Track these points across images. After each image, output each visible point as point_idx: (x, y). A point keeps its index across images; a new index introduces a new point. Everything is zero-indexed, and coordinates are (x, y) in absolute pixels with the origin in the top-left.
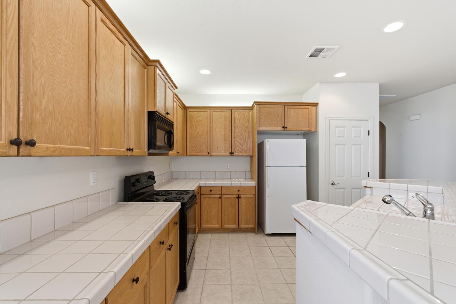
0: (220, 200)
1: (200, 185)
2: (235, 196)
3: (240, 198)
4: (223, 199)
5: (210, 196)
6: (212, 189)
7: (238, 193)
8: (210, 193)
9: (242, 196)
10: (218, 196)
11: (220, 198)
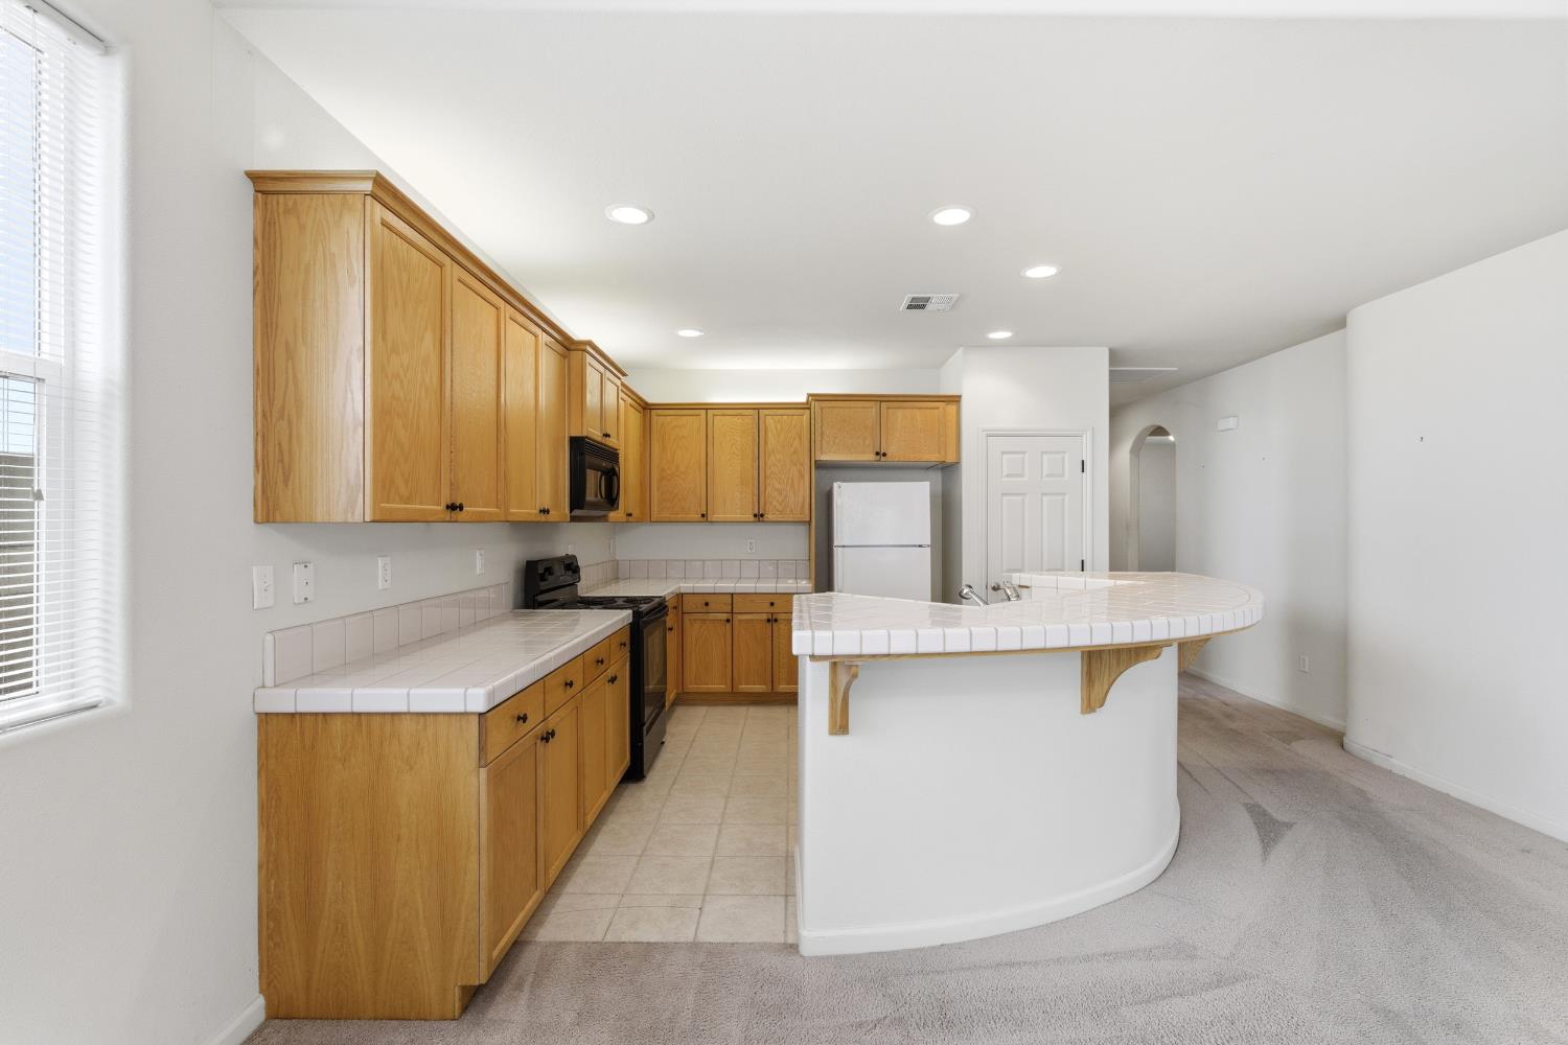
0: (729, 625)
1: (682, 591)
2: (765, 617)
3: (776, 620)
4: (736, 622)
5: (704, 616)
6: (708, 599)
7: (772, 610)
8: (705, 609)
9: (780, 616)
10: (725, 616)
11: (728, 621)
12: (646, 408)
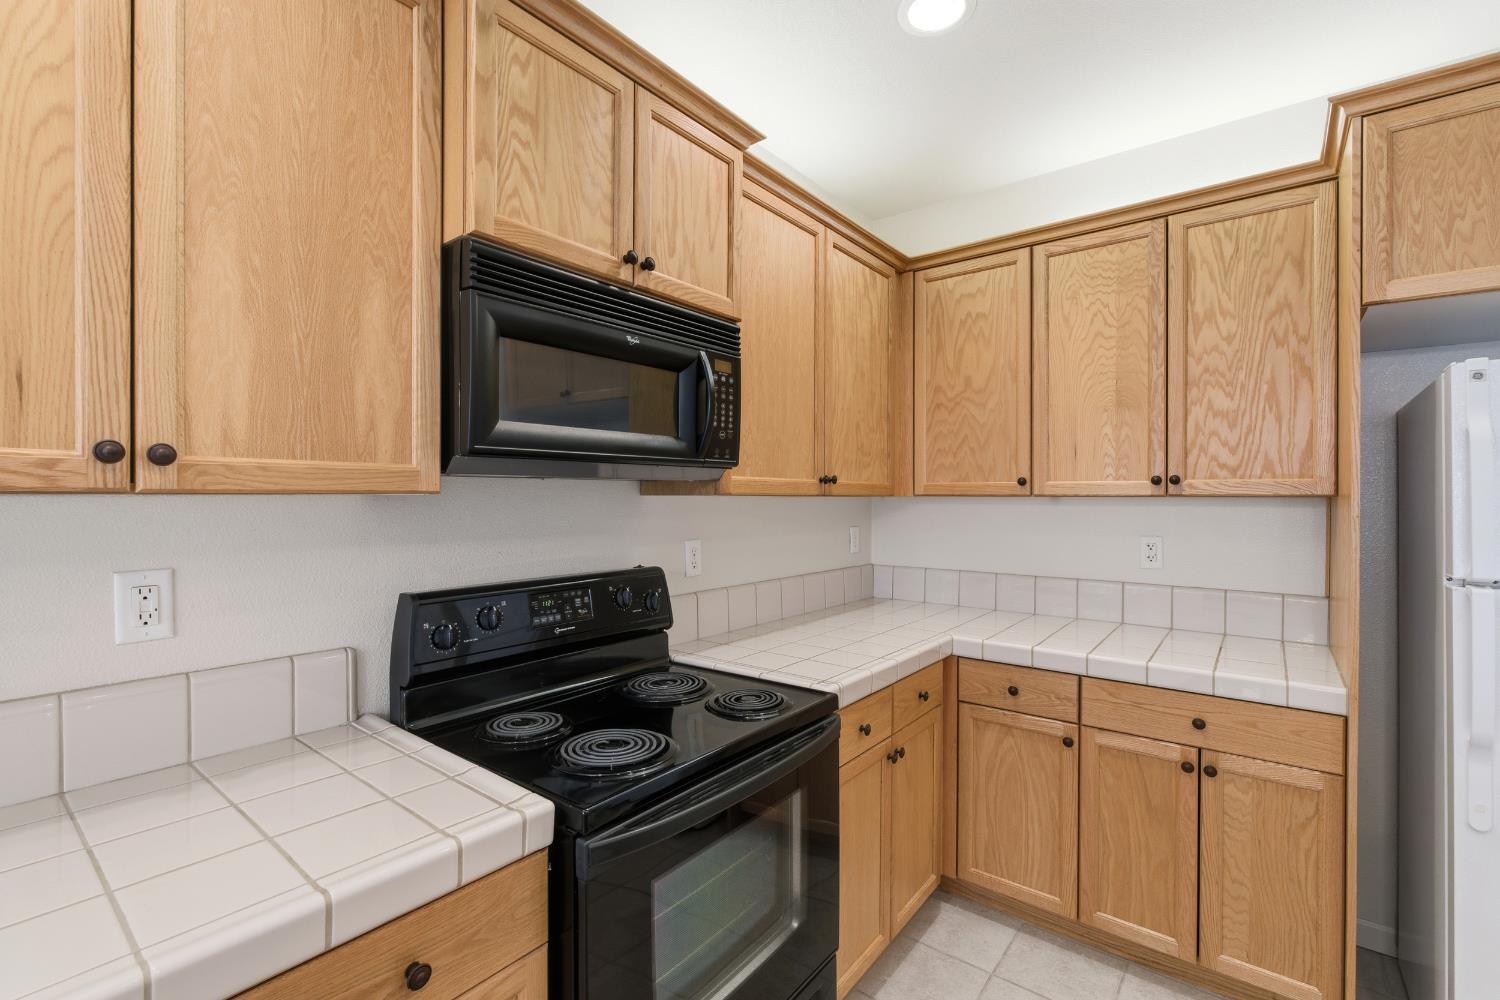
0: (1069, 754)
1: (957, 652)
2: (1175, 754)
3: (1212, 772)
4: (1090, 757)
5: (1008, 718)
6: (1017, 679)
7: (1197, 738)
8: (1010, 700)
9: (1224, 763)
10: (1059, 729)
11: (1068, 742)
12: (903, 269)
